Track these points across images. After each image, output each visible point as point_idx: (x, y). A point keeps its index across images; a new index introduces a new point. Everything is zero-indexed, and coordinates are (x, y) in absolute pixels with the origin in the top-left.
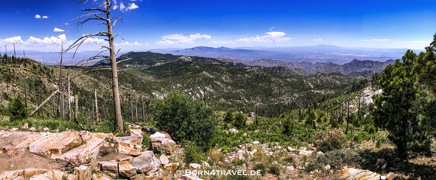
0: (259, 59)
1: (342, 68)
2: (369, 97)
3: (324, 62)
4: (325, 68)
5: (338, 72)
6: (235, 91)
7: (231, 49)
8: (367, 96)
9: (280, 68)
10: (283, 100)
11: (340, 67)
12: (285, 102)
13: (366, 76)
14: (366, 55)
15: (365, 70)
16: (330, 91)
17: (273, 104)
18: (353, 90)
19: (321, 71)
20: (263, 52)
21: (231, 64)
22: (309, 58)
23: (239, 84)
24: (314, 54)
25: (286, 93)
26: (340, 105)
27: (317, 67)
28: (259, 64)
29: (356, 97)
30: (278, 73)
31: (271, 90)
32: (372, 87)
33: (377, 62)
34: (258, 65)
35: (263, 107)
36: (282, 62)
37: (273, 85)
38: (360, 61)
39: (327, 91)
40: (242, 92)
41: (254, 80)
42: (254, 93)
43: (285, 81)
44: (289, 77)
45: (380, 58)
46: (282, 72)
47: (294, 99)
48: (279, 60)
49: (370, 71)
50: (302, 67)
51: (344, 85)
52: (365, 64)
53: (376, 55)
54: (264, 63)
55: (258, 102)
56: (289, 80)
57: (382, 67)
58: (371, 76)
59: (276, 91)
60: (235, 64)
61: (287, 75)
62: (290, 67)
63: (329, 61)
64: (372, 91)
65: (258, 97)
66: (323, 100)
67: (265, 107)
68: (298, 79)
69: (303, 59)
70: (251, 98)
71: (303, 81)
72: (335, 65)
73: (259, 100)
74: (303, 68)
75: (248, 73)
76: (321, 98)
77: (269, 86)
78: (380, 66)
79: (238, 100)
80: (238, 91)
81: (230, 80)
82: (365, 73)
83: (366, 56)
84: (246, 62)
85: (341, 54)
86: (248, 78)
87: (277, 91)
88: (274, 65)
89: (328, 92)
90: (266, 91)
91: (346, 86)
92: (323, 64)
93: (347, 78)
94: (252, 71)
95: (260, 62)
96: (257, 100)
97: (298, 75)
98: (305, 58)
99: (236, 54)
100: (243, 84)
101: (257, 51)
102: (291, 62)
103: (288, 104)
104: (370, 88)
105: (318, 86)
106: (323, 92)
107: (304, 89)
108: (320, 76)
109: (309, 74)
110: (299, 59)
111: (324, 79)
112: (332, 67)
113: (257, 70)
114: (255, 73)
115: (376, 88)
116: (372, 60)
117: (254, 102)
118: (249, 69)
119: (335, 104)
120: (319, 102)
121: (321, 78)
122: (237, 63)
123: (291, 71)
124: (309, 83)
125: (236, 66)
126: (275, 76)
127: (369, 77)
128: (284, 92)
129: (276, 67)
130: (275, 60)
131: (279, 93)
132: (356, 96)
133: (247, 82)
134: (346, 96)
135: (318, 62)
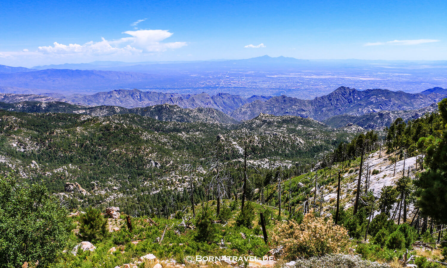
0: (108, 91)
1: (311, 108)
2: (378, 175)
3: (267, 94)
4: (271, 109)
5: (300, 117)
6: (51, 170)
7: (27, 71)
8: (373, 174)
9: (159, 110)
10: (172, 183)
11: (305, 105)
12: (176, 189)
13: (372, 127)
14: (374, 76)
15: (369, 111)
16: (281, 161)
17: (149, 193)
18: (338, 158)
19: (262, 115)
20: (118, 74)
21: (33, 107)
22: (233, 85)
23: (60, 153)
24: (247, 76)
25: (177, 167)
26: (307, 193)
27: (254, 106)
28: (110, 102)
29: (346, 175)
30: (155, 120)
31: (141, 161)
32: (388, 153)
33: (399, 94)
34: (106, 104)
35: (126, 204)
36: (165, 95)
37: (145, 149)
38: (354, 91)
39: (275, 160)
40: (71, 172)
41: (100, 139)
42: (101, 172)
43: (174, 138)
44: (184, 129)
45: (408, 83)
46: (166, 119)
47: (196, 179)
48: (158, 91)
49: (381, 115)
50: (215, 105)
51: (314, 147)
52: (369, 97)
53: (399, 76)
54: (122, 99)
55: (112, 191)
56: (183, 135)
57: (413, 106)
58: (384, 127)
59: (154, 165)
60: (44, 105)
61: (179, 124)
62: (185, 105)
63: (280, 92)
64: (388, 162)
65: (111, 181)
66: (267, 182)
67: (131, 204)
68: (207, 132)
69: (217, 87)
70: (93, 185)
71: (219, 138)
72: (293, 101)
73: (115, 188)
74: (216, 107)
75: (82, 123)
76: (263, 177)
77: (136, 153)
78: (408, 104)
79: (62, 191)
80: (60, 170)
81: (32, 147)
82: (368, 119)
83: (373, 79)
84: (75, 97)
85: (307, 77)
86: (82, 135)
87: (156, 164)
88: (145, 103)
89: (278, 164)
90: (128, 164)
91: (318, 149)
92: (265, 100)
93: (321, 132)
94: (91, 120)
95: (111, 96)
96: (110, 187)
97: (205, 125)
98: (222, 83)
99: (44, 80)
100: (71, 152)
101: (103, 72)
102: (188, 94)
103: (185, 191)
104: (383, 153)
105: (254, 149)
106: (265, 164)
107: (221, 157)
108: (259, 126)
109: (233, 121)
110: (208, 88)
111: (269, 133)
112: (286, 106)
113: (105, 116)
114: (101, 123)
115: (399, 156)
116: (386, 88)
117: (103, 192)
118: (84, 114)
119: (296, 190)
120: (258, 185)
121: (261, 130)
122: (49, 103)
123: (188, 114)
124: (234, 143)
125: (47, 110)
126: (150, 128)
127: (379, 128)
128: (173, 165)
129: (151, 107)
130: (148, 92)
131: (162, 167)
132: (346, 171)
133: (82, 146)
134: (321, 173)
135: (256, 94)
